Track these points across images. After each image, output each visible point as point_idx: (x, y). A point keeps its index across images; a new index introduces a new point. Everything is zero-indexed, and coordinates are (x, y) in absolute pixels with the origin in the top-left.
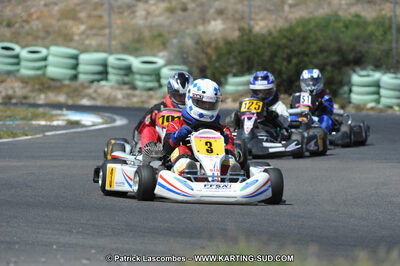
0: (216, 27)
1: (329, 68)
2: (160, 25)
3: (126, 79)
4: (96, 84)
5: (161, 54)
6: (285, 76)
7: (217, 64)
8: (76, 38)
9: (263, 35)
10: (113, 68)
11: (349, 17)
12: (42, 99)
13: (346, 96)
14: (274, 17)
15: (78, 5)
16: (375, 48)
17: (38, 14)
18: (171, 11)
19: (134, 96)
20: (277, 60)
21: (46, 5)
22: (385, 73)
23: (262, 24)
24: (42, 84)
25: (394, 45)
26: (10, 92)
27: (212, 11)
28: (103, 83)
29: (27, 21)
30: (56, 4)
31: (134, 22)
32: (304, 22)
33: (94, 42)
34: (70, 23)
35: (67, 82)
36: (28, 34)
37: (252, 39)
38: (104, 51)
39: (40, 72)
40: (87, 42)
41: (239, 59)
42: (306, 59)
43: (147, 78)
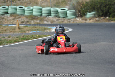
3: (57, 15)
4: (48, 17)
5: (66, 7)
6: (105, 12)
7: (84, 9)
8: (39, 3)
10: (53, 12)
12: (33, 22)
19: (59, 20)
20: (102, 7)
24: (32, 18)
26: (23, 20)
28: (50, 16)
33: (45, 4)
35: (39, 17)
36: (25, 3)
39: (31, 14)
40: (43, 4)
41: (90, 7)
42: (111, 6)
43: (63, 14)
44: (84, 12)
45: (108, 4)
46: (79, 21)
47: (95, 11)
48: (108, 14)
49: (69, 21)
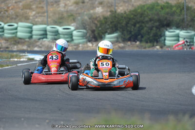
0: (99, 10)
1: (154, 29)
2: (72, 11)
3: (56, 37)
4: (41, 40)
5: (72, 24)
6: (133, 33)
7: (100, 29)
8: (31, 18)
9: (122, 14)
10: (50, 32)
11: (163, 4)
12: (15, 48)
13: (163, 42)
14: (127, 5)
15: (31, 2)
16: (176, 18)
17: (12, 7)
18: (77, 3)
20: (129, 25)
21: (16, 3)
22: (181, 30)
23: (121, 8)
24: (15, 41)
25: (185, 17)
27: (97, 3)
28: (44, 39)
29: (7, 11)
30: (20, 2)
31: (59, 9)
32: (142, 7)
33: (39, 20)
34: (28, 11)
35: (27, 40)
36: (8, 17)
37: (117, 16)
38: (45, 24)
39: (14, 35)
40: (36, 20)
41: (111, 26)
42: (143, 25)
43: (66, 36)
44: (101, 34)
45: (138, 20)
46: (92, 48)
47: (118, 32)
48: (139, 37)
49: (75, 47)
